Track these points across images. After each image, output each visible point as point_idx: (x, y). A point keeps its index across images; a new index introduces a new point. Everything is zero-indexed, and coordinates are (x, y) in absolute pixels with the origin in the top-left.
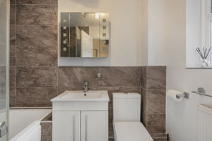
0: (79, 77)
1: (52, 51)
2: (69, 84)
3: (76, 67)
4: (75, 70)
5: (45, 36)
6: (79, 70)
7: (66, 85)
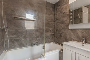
0: (80, 34)
1: (66, 22)
2: (74, 37)
3: (78, 29)
4: (78, 31)
5: (64, 17)
6: (80, 30)
7: (73, 38)
